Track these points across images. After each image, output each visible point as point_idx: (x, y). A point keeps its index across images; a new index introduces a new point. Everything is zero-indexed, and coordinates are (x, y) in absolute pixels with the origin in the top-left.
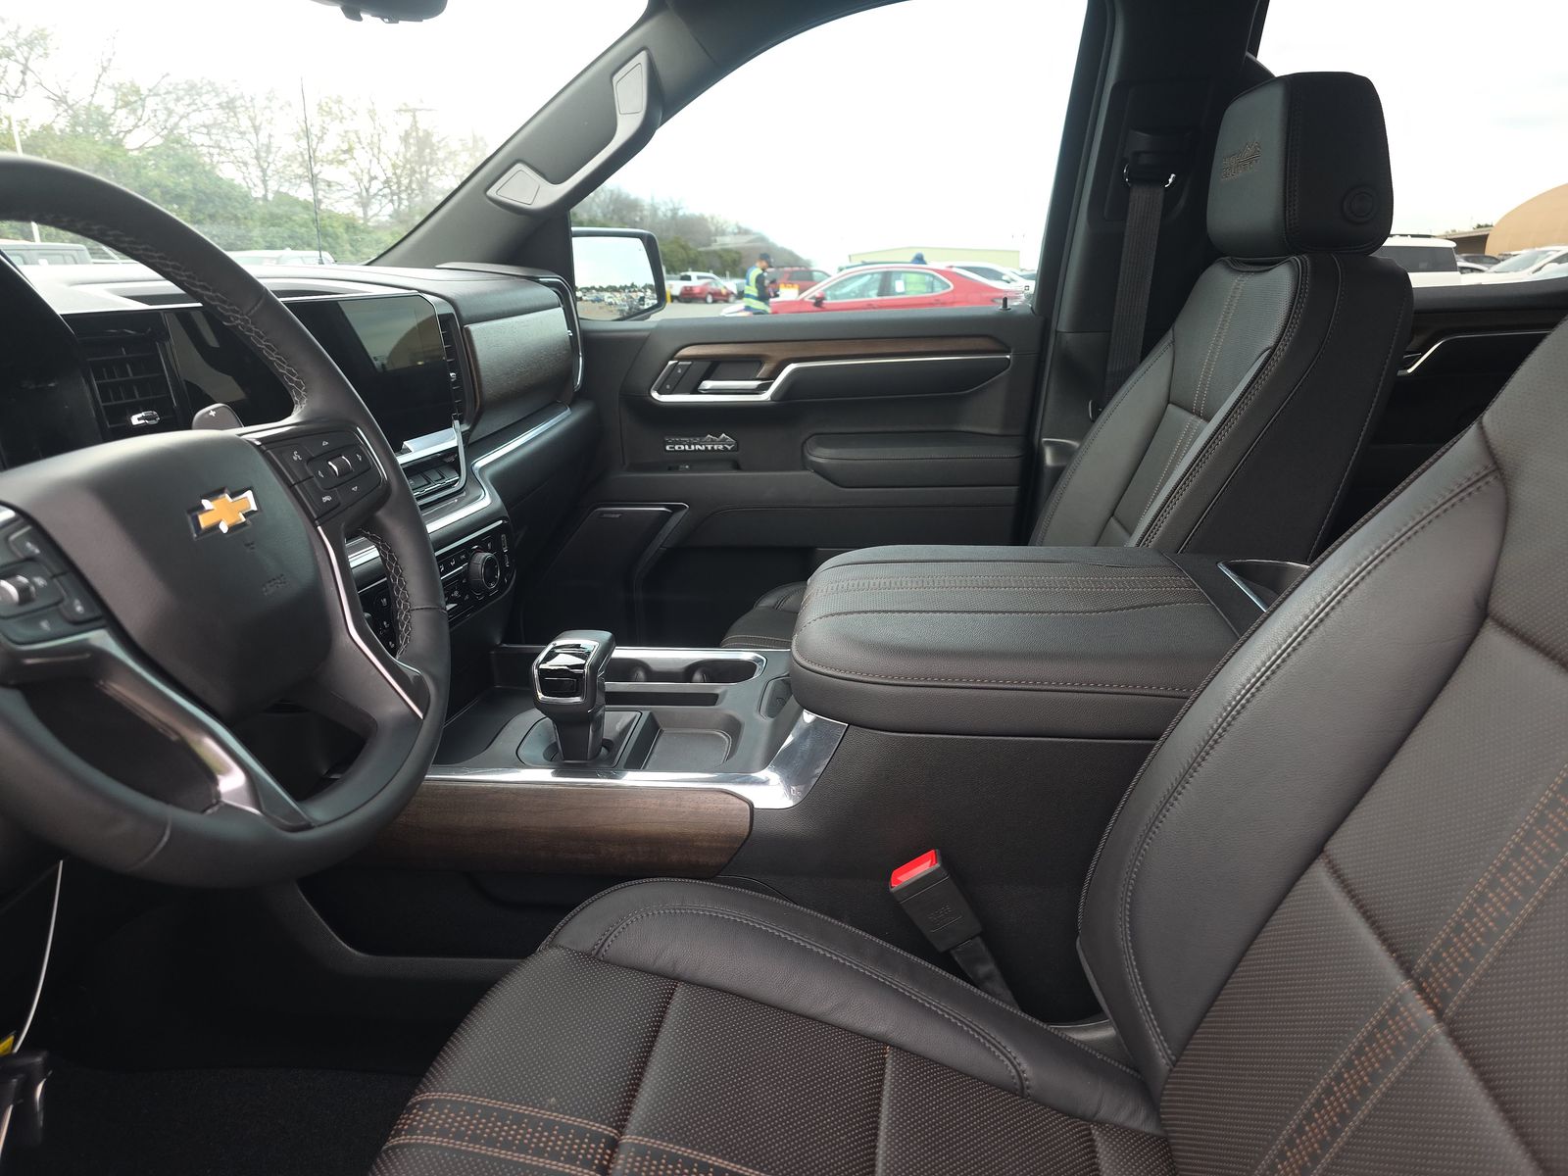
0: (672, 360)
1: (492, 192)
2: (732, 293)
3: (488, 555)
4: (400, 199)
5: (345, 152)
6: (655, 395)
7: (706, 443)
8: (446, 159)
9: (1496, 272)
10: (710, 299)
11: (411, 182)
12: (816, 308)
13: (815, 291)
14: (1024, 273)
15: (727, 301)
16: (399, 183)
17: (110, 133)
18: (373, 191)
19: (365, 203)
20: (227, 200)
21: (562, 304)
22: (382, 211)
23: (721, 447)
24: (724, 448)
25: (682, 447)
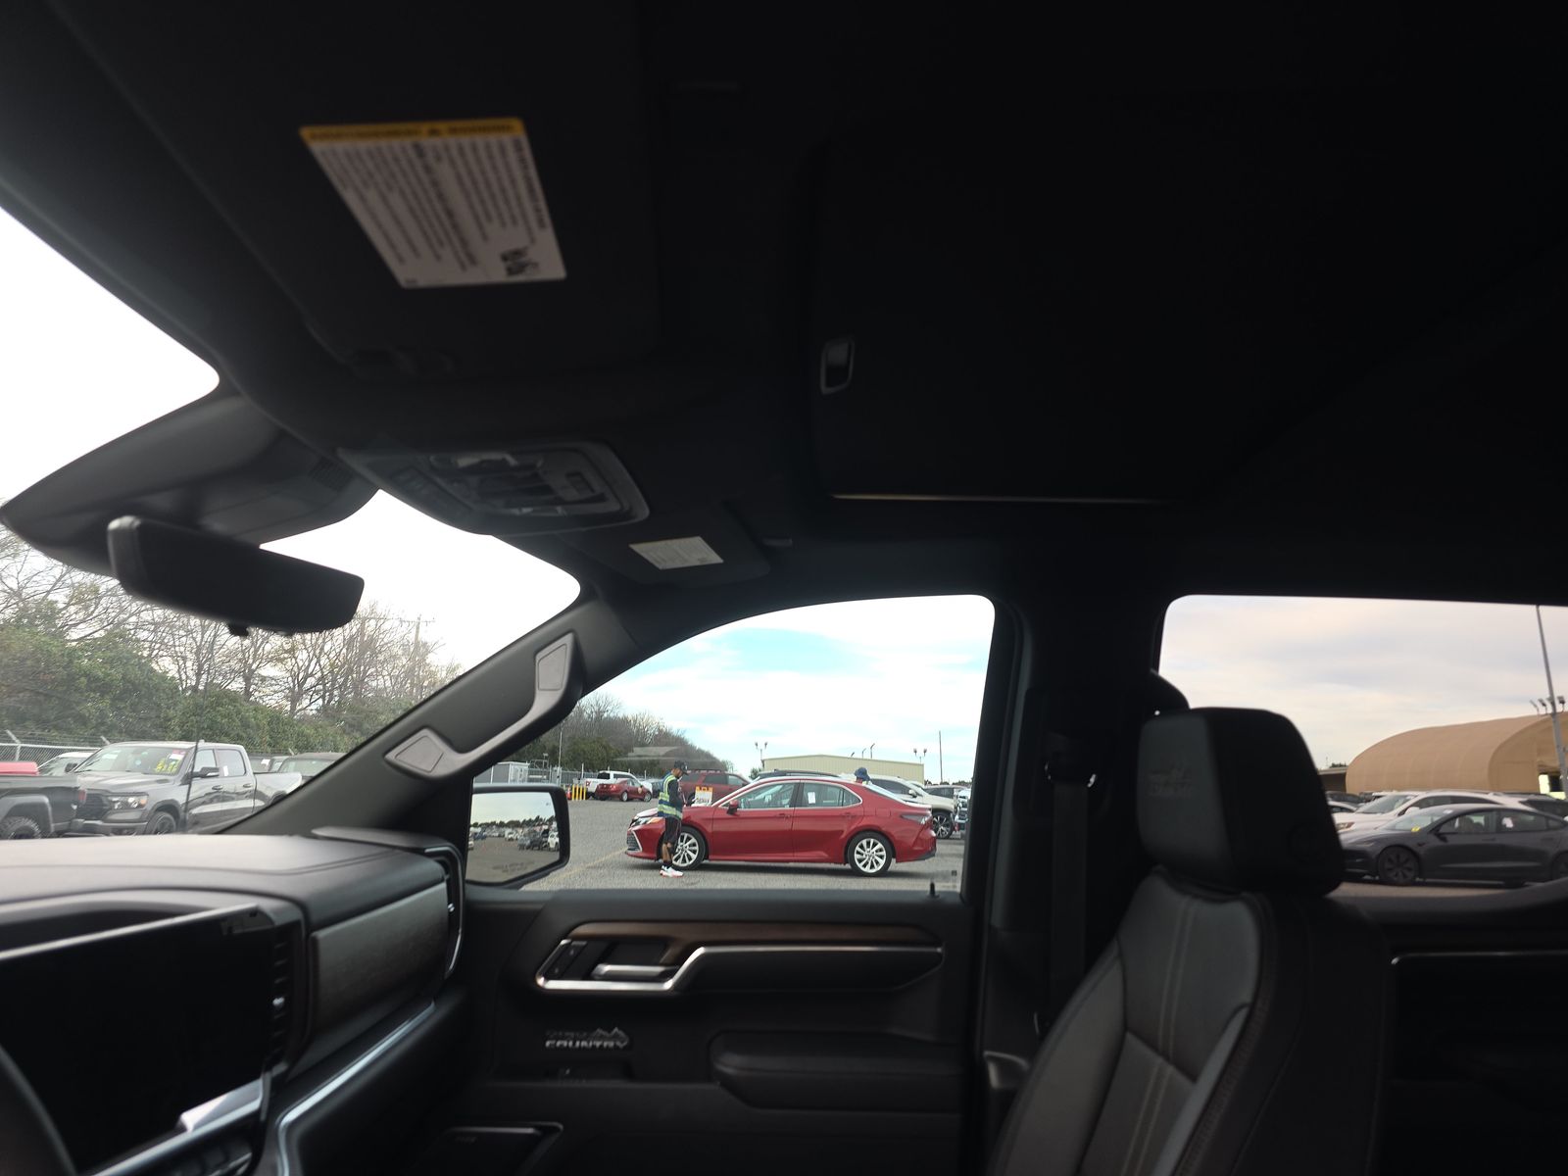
0: (565, 938)
1: (389, 757)
2: (649, 792)
4: (331, 695)
5: (286, 652)
6: (541, 981)
7: (595, 1039)
8: (385, 660)
9: (1363, 813)
10: (625, 797)
11: (346, 681)
12: (730, 816)
13: (730, 799)
14: (929, 787)
15: (642, 800)
16: (334, 681)
17: (55, 626)
18: (307, 685)
19: (295, 697)
20: (154, 691)
21: (446, 877)
22: (311, 706)
23: (611, 1044)
24: (616, 1047)
25: (565, 1043)
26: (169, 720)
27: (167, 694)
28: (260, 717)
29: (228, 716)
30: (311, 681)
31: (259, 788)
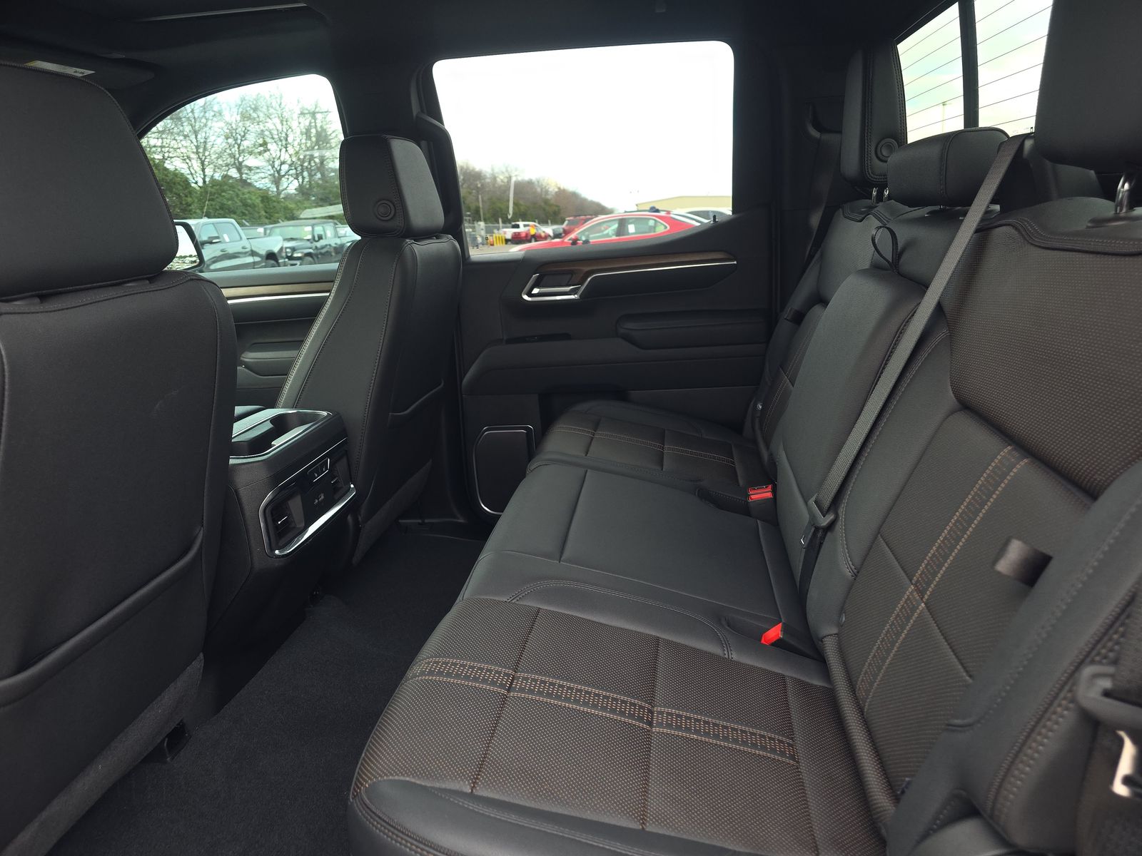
4: (303, 177)
5: (261, 145)
16: (301, 165)
18: (282, 172)
19: (277, 181)
20: (172, 185)
22: (291, 186)
26: (190, 205)
27: (182, 186)
28: (254, 198)
29: (231, 199)
30: (285, 168)
31: (254, 249)
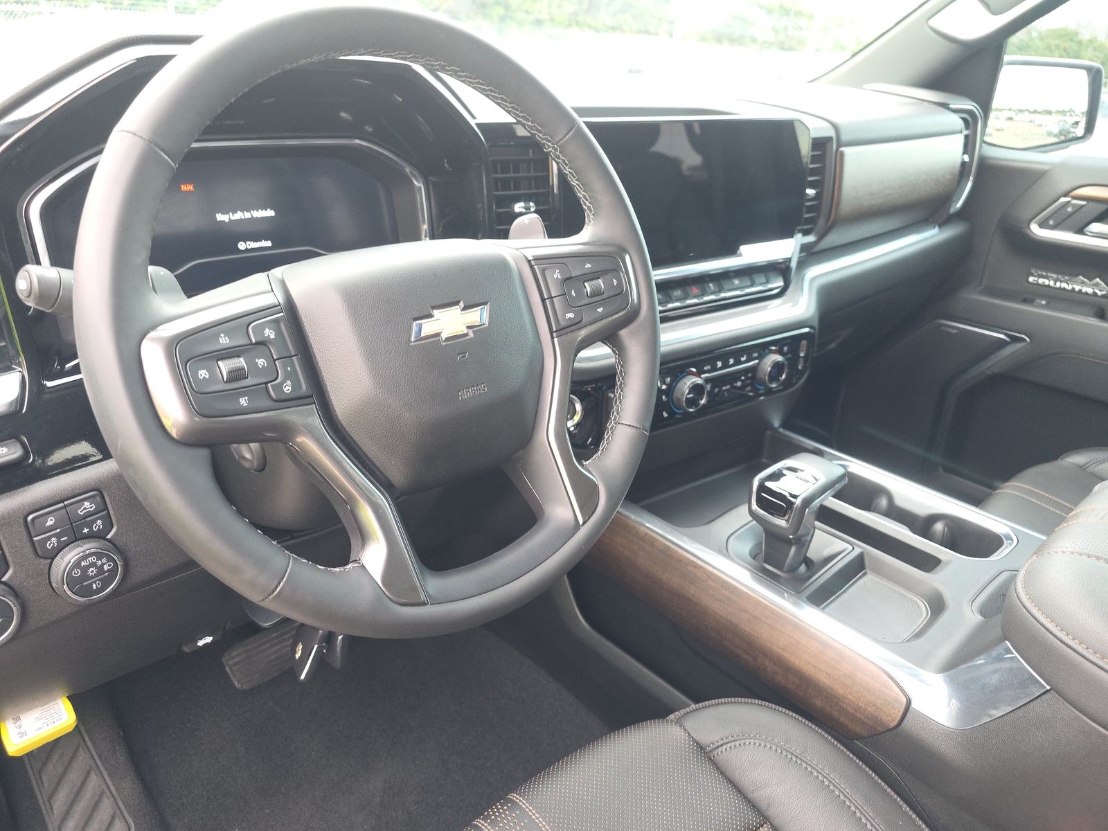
0: (1065, 196)
1: (932, 23)
3: (779, 358)
6: (1034, 228)
7: (1076, 283)
21: (966, 132)
23: (1090, 291)
24: (1095, 294)
25: (1047, 282)
